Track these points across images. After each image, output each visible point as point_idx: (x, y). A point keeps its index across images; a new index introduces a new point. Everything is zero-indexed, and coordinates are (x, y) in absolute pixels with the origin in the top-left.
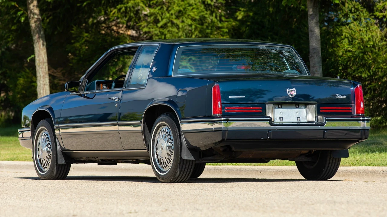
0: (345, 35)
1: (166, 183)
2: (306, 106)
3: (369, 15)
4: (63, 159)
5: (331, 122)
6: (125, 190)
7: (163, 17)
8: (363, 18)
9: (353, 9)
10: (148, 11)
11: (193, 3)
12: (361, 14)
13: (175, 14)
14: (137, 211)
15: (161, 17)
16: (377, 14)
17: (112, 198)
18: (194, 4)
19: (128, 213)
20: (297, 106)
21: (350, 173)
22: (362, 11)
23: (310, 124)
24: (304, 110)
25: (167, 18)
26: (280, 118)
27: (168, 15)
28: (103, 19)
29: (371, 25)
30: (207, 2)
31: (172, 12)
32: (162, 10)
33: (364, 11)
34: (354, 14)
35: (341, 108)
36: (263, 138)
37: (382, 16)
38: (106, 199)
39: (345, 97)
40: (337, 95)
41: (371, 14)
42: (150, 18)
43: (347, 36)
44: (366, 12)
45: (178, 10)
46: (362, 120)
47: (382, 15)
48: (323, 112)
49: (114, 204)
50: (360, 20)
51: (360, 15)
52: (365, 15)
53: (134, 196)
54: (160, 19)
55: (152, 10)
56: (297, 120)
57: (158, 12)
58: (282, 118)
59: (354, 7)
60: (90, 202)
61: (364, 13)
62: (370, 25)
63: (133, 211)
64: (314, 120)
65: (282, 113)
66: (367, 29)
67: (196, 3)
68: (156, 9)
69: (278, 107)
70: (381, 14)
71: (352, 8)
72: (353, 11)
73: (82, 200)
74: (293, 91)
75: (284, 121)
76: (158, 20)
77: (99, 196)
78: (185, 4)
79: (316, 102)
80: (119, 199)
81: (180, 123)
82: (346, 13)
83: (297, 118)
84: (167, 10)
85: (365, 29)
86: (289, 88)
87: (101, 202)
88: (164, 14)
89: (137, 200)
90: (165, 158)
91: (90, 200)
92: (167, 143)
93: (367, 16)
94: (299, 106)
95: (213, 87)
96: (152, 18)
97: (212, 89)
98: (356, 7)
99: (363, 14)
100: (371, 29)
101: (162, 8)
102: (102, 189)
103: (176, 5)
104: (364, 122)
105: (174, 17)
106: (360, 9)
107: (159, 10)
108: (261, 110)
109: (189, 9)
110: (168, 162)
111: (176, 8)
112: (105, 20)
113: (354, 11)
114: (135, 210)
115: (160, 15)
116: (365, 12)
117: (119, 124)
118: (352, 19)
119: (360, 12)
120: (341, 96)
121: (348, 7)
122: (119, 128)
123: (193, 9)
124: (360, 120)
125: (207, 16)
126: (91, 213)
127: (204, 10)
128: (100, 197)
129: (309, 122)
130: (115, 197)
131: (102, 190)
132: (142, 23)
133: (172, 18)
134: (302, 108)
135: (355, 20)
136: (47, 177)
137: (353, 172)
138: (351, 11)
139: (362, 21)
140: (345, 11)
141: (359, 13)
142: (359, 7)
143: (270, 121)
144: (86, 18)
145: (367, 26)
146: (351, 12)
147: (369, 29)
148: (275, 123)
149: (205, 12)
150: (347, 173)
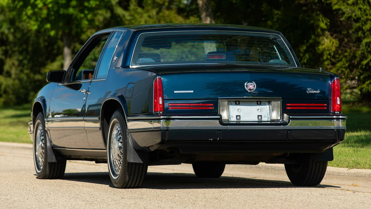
1: (119, 188)
2: (269, 103)
4: (54, 157)
5: (296, 122)
20: (259, 103)
21: (358, 177)
23: (273, 123)
24: (267, 107)
26: (237, 116)
35: (313, 105)
36: (212, 140)
39: (318, 92)
40: (309, 89)
46: (336, 119)
48: (289, 109)
56: (258, 118)
58: (240, 116)
64: (279, 118)
65: (239, 111)
69: (235, 103)
74: (252, 85)
75: (242, 119)
79: (281, 98)
81: (127, 121)
83: (258, 116)
86: (247, 82)
90: (117, 160)
92: (118, 143)
94: (261, 103)
95: (155, 80)
97: (154, 82)
104: (338, 121)
108: (212, 107)
110: (119, 164)
117: (85, 120)
120: (314, 90)
122: (85, 124)
124: (334, 119)
129: (272, 121)
134: (265, 105)
136: (42, 176)
137: (360, 176)
143: (220, 119)
148: (229, 122)
150: (356, 176)
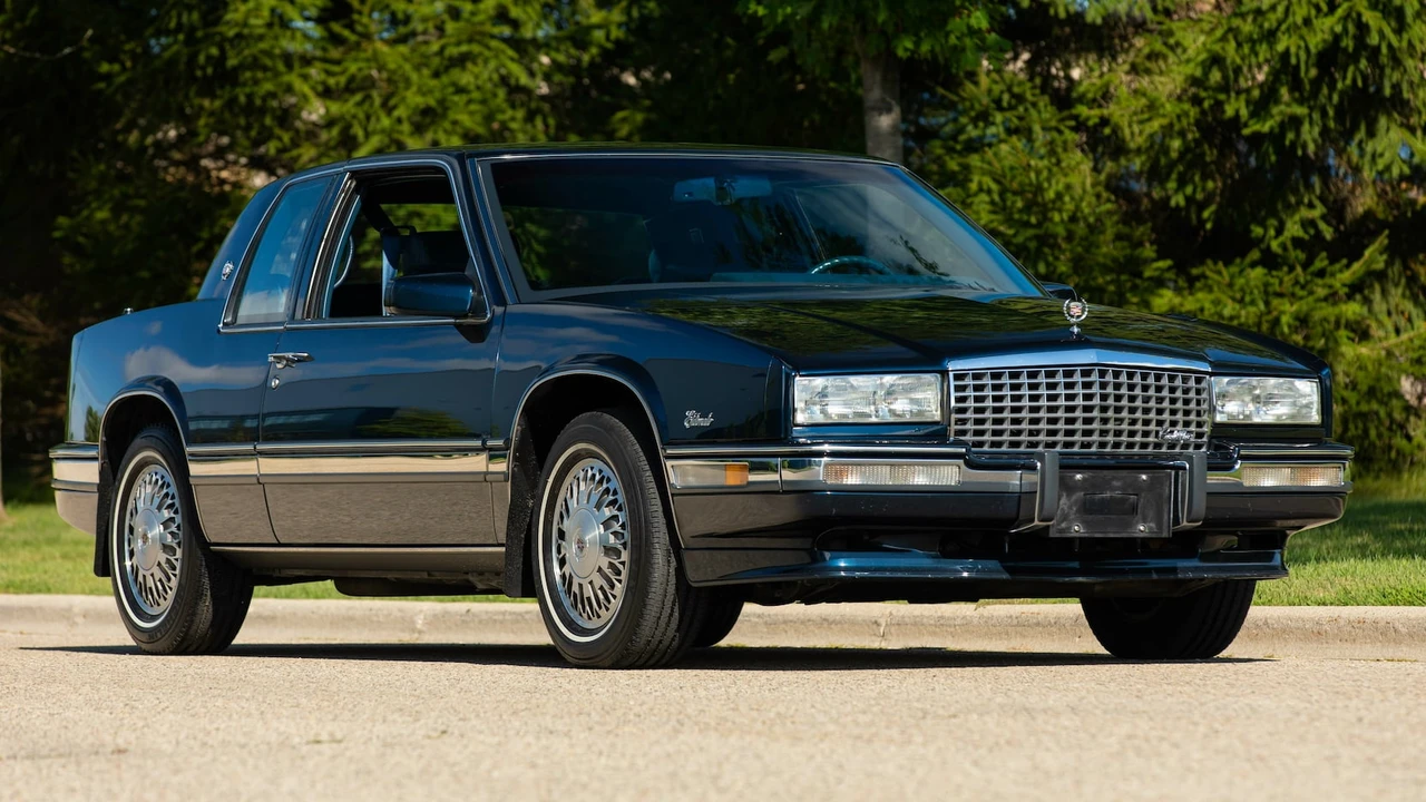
0: (980, 183)
3: (1059, 116)
6: (277, 674)
7: (370, 128)
8: (1037, 128)
9: (1006, 97)
10: (322, 111)
11: (469, 83)
12: (1033, 112)
13: (409, 118)
14: (339, 736)
15: (365, 130)
16: (1082, 110)
17: (239, 697)
18: (472, 87)
19: (308, 743)
21: (1029, 626)
22: (1034, 105)
25: (383, 131)
27: (386, 122)
28: (172, 134)
29: (1065, 150)
30: (517, 80)
31: (400, 112)
32: (366, 106)
33: (1041, 104)
34: (1008, 114)
37: (1097, 120)
38: (220, 702)
41: (1065, 113)
42: (329, 132)
43: (985, 187)
44: (1049, 108)
45: (422, 106)
47: (1095, 116)
49: (249, 715)
50: (1027, 133)
51: (1030, 115)
52: (1046, 115)
53: (314, 692)
54: (360, 133)
55: (335, 108)
57: (353, 111)
59: (1009, 89)
60: (163, 710)
61: (1042, 109)
62: (1060, 150)
63: (324, 737)
66: (1050, 161)
67: (480, 82)
68: (346, 101)
70: (1096, 112)
71: (1002, 92)
72: (1005, 104)
73: (137, 704)
76: (354, 138)
77: (193, 692)
78: (444, 87)
80: (264, 702)
82: (982, 109)
84: (384, 105)
85: (1046, 162)
87: (203, 710)
88: (373, 119)
89: (326, 703)
91: (163, 705)
93: (1050, 120)
96: (335, 132)
98: (1016, 90)
99: (1039, 112)
100: (1064, 164)
101: (368, 97)
102: (199, 671)
103: (414, 89)
105: (406, 127)
106: (1029, 96)
107: (359, 104)
109: (456, 104)
111: (414, 99)
112: (180, 137)
113: (1009, 103)
114: (332, 734)
115: (360, 123)
116: (1046, 106)
118: (1001, 129)
119: (1029, 106)
121: (990, 91)
123: (470, 102)
125: (514, 125)
126: (178, 743)
127: (504, 105)
128: (197, 695)
130: (248, 695)
131: (196, 673)
132: (301, 150)
133: (401, 132)
135: (1010, 132)
137: (1038, 624)
138: (998, 102)
139: (1034, 136)
140: (981, 104)
141: (1026, 110)
142: (1024, 92)
144: (118, 132)
145: (1052, 152)
146: (1000, 108)
147: (1059, 162)
149: (510, 113)
150: (1018, 625)
